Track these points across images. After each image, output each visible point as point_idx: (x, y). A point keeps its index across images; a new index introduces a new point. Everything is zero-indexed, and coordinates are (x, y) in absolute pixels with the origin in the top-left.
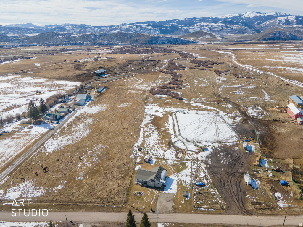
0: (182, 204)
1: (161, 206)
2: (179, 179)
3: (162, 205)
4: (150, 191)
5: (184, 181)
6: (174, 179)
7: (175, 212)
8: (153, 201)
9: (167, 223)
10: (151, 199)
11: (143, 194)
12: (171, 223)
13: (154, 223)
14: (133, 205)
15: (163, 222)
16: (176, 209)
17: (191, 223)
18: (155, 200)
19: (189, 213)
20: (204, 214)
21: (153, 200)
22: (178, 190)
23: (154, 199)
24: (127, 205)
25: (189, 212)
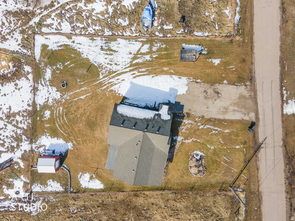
0: (225, 64)
1: (234, 110)
2: (128, 70)
3: (231, 108)
4: (186, 138)
5: (135, 58)
6: (131, 83)
7: (252, 79)
8: (219, 129)
9: (282, 95)
10: (215, 134)
11: (201, 154)
12: (282, 87)
13: (283, 122)
14: (236, 170)
15: (280, 103)
16: (239, 77)
17: (281, 47)
18: (214, 125)
19: (252, 50)
20: (252, 15)
21: (216, 128)
22: (171, 74)
23: (212, 127)
24: (237, 183)
25: (249, 49)
